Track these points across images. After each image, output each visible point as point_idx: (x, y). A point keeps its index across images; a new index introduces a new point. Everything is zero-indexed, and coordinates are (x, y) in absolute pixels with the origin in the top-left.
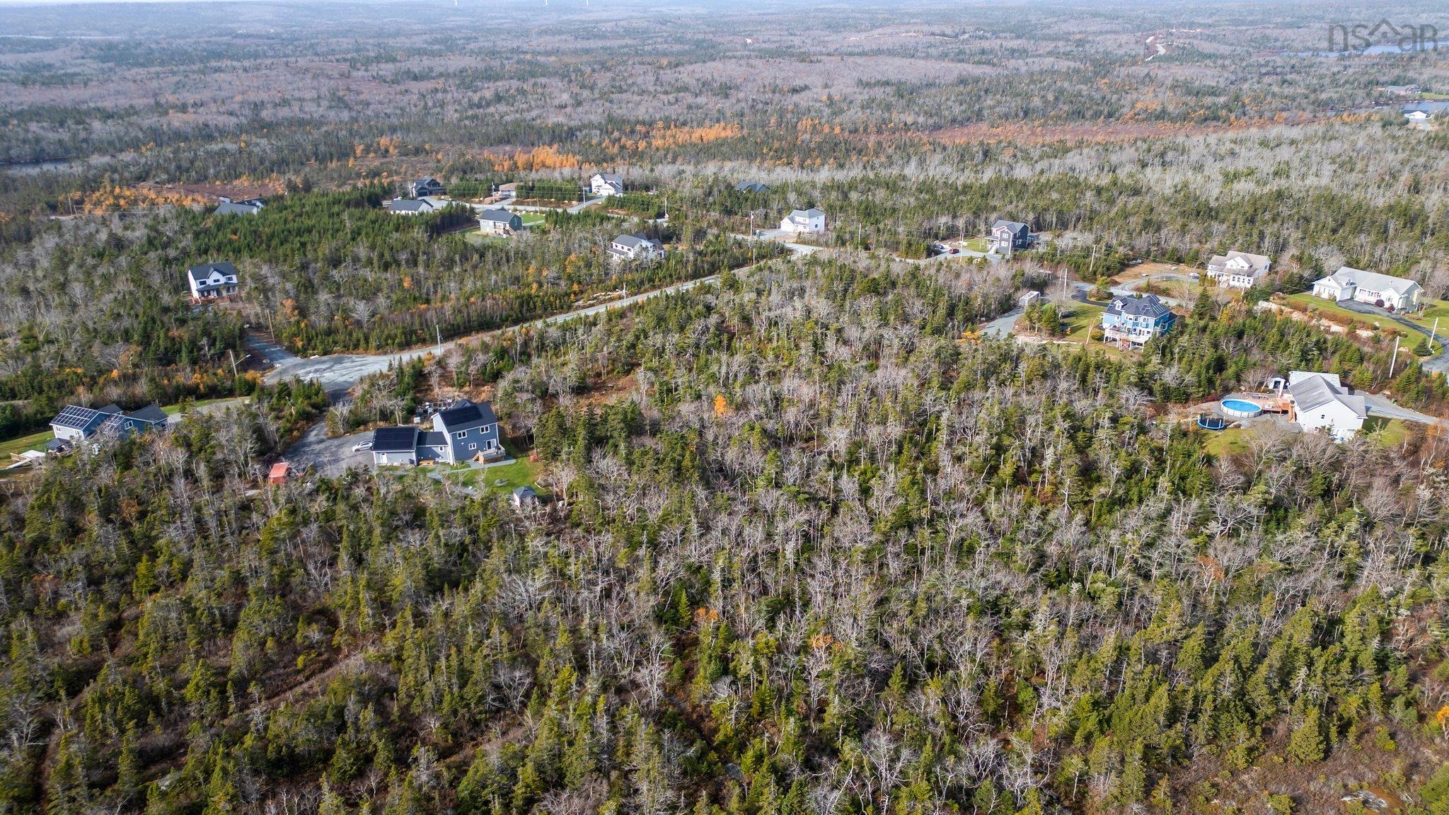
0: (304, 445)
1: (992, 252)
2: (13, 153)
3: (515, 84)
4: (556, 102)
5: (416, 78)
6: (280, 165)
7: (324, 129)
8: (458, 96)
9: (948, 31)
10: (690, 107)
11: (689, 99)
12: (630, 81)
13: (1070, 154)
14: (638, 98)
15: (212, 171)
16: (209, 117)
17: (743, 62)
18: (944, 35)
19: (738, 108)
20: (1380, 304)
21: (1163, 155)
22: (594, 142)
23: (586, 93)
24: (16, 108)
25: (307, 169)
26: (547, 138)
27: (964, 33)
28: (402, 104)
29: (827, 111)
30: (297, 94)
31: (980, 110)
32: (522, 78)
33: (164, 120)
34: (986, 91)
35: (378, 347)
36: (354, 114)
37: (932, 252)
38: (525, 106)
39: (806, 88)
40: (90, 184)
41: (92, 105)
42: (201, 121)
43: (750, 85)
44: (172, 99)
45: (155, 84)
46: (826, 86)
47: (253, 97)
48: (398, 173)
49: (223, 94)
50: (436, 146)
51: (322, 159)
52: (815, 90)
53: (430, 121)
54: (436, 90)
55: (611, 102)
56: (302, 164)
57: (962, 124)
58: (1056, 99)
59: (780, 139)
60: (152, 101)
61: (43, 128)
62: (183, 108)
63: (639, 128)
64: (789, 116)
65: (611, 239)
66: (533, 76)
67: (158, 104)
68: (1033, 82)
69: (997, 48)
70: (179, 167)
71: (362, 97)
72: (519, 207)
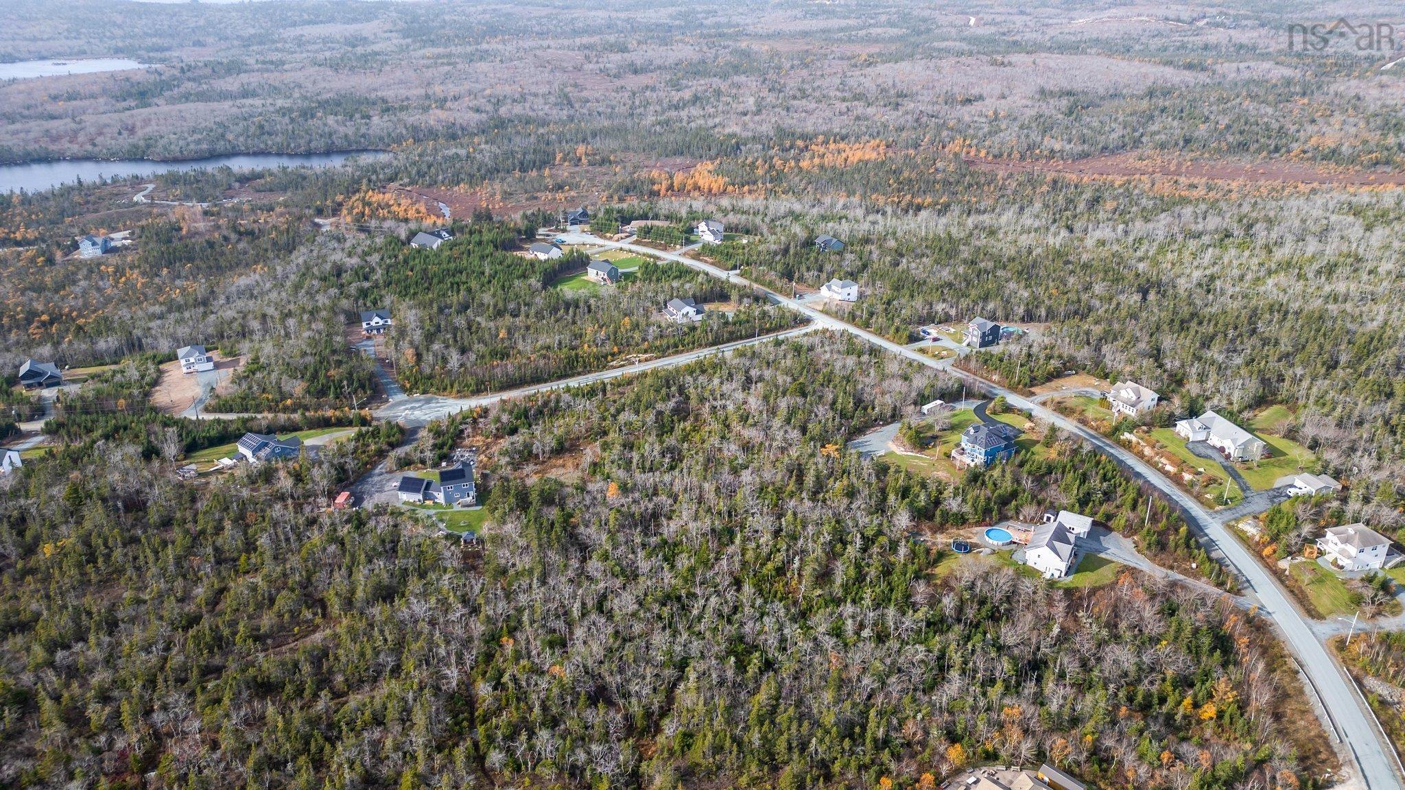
0: (371, 476)
1: (965, 344)
2: (313, 145)
3: (716, 82)
4: (741, 108)
5: (636, 72)
6: (492, 172)
7: (541, 131)
8: (661, 94)
9: (1185, 16)
10: (858, 118)
11: (859, 108)
12: (815, 85)
13: (1163, 215)
14: (813, 105)
15: (440, 177)
16: (457, 115)
17: (931, 65)
18: (1179, 20)
19: (902, 121)
20: (1222, 450)
21: (1250, 226)
22: (750, 160)
23: (771, 98)
24: (325, 96)
25: (510, 179)
26: (713, 152)
27: (1204, 17)
28: (614, 103)
29: (986, 130)
30: (534, 89)
31: (1142, 135)
32: (724, 76)
33: (424, 118)
34: (1162, 111)
35: (459, 392)
36: (572, 112)
37: (913, 339)
38: (712, 110)
39: (980, 98)
40: (352, 187)
41: (379, 94)
42: (452, 120)
43: (925, 92)
44: (438, 89)
45: (429, 74)
46: (1004, 97)
47: (501, 90)
48: (577, 186)
49: (479, 86)
50: (620, 155)
51: (523, 169)
52: (987, 102)
53: (629, 123)
54: (647, 87)
55: (788, 110)
56: (508, 172)
57: (1112, 152)
58: (1228, 127)
59: (915, 166)
60: (422, 91)
61: (337, 121)
62: (442, 103)
63: (800, 143)
64: (945, 133)
65: (671, 298)
66: (736, 73)
67: (427, 97)
68: (1221, 100)
69: (1225, 42)
70: (418, 172)
71: (585, 94)
72: (634, 248)
